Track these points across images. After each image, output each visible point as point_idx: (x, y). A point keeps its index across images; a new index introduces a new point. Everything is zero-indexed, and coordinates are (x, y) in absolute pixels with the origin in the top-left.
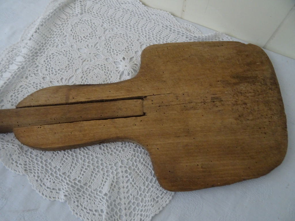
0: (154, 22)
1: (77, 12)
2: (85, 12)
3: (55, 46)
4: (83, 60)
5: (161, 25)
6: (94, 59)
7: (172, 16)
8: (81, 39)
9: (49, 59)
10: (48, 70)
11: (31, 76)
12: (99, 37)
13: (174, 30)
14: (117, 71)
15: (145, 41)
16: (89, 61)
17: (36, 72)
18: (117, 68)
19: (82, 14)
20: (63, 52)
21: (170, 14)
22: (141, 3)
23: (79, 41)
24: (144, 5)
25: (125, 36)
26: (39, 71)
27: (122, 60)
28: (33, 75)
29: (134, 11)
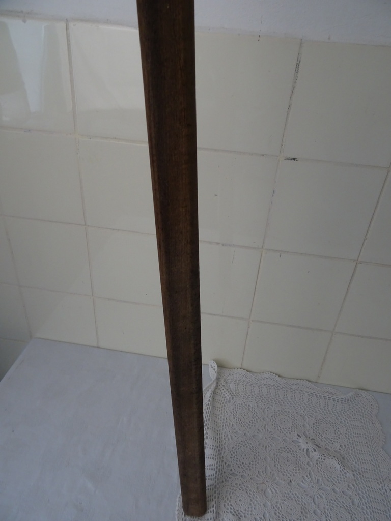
0: (298, 392)
1: (228, 398)
2: (235, 396)
3: (230, 439)
4: (265, 446)
5: (306, 394)
6: (273, 443)
7: (310, 383)
8: (249, 425)
9: (233, 455)
10: (240, 466)
11: (230, 478)
12: (263, 419)
13: (320, 396)
14: (300, 450)
15: (303, 413)
16: (270, 445)
17: (231, 472)
18: (298, 446)
19: (233, 398)
20: (241, 443)
21: (307, 382)
22: (277, 376)
23: (247, 427)
24: (281, 378)
25: (283, 411)
26: (233, 470)
27: (298, 437)
28: (231, 476)
29: (276, 385)
